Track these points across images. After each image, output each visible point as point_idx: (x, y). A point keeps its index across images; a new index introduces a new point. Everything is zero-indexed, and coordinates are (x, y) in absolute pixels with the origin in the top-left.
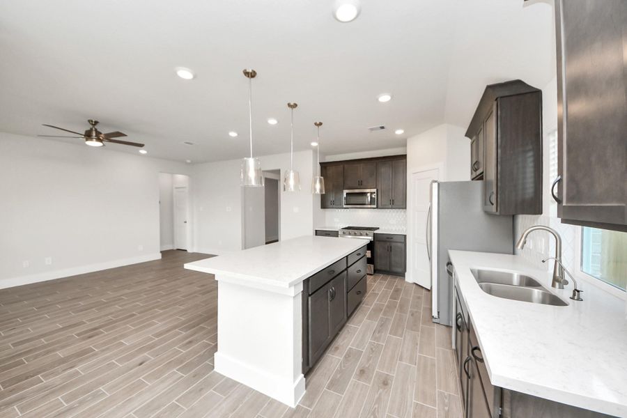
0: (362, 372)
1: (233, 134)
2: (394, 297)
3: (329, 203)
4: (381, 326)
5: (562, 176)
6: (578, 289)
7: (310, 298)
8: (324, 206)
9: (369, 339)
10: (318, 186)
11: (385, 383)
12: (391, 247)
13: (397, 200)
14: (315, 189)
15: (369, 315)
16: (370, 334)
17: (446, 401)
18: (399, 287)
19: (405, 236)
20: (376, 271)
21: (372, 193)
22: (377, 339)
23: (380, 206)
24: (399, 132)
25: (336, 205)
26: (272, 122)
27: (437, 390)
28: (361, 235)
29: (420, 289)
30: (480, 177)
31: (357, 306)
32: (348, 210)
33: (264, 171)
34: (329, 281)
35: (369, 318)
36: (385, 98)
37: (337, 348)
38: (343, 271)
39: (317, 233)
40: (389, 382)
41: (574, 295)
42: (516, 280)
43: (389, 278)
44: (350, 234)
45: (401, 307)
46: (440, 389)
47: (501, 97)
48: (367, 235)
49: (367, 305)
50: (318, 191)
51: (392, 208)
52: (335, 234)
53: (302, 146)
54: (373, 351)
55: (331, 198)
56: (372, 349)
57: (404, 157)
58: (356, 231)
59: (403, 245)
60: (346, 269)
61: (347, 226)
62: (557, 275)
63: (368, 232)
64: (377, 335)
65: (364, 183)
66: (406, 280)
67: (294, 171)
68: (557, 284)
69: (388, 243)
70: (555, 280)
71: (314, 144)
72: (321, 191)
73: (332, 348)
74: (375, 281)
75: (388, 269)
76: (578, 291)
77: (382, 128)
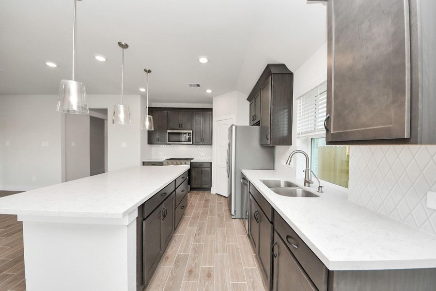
0: (190, 272)
1: (51, 65)
2: (205, 206)
3: (155, 140)
4: (200, 229)
5: (331, 114)
6: (321, 186)
7: (144, 223)
8: (150, 142)
9: (192, 242)
10: (147, 123)
11: (209, 276)
12: (202, 171)
13: (205, 139)
14: (144, 126)
15: (190, 223)
16: (192, 238)
17: (251, 274)
18: (208, 198)
19: (211, 163)
20: (192, 189)
21: (189, 133)
22: (198, 241)
23: (194, 143)
24: (209, 91)
25: (160, 142)
26: (100, 58)
27: (243, 268)
28: (181, 164)
29: (220, 197)
30: (258, 124)
31: (181, 218)
32: (170, 146)
33: (90, 109)
34: (162, 203)
35: (190, 226)
36: (203, 60)
37: (167, 258)
38: (172, 193)
39: (144, 164)
40: (212, 273)
41: (319, 189)
42: (282, 185)
43: (201, 193)
44: (172, 164)
45: (211, 212)
46: (245, 266)
47: (274, 74)
48: (185, 163)
49: (188, 215)
50: (147, 128)
51: (202, 145)
52: (161, 164)
53: (131, 91)
54: (196, 252)
55: (157, 136)
56: (195, 250)
57: (211, 110)
58: (177, 161)
59: (209, 169)
60: (175, 190)
61: (170, 158)
62: (307, 179)
63: (186, 161)
64: (198, 237)
65: (183, 126)
66: (211, 192)
67: (125, 106)
68: (307, 184)
69: (200, 169)
70: (306, 181)
71: (143, 90)
72: (150, 127)
73: (163, 260)
74: (191, 197)
75: (200, 187)
76: (321, 187)
77: (198, 85)
